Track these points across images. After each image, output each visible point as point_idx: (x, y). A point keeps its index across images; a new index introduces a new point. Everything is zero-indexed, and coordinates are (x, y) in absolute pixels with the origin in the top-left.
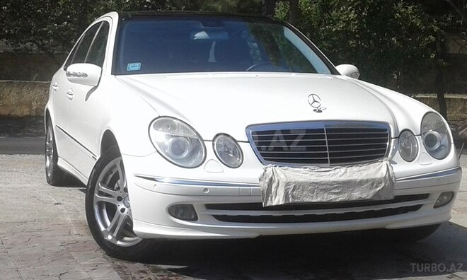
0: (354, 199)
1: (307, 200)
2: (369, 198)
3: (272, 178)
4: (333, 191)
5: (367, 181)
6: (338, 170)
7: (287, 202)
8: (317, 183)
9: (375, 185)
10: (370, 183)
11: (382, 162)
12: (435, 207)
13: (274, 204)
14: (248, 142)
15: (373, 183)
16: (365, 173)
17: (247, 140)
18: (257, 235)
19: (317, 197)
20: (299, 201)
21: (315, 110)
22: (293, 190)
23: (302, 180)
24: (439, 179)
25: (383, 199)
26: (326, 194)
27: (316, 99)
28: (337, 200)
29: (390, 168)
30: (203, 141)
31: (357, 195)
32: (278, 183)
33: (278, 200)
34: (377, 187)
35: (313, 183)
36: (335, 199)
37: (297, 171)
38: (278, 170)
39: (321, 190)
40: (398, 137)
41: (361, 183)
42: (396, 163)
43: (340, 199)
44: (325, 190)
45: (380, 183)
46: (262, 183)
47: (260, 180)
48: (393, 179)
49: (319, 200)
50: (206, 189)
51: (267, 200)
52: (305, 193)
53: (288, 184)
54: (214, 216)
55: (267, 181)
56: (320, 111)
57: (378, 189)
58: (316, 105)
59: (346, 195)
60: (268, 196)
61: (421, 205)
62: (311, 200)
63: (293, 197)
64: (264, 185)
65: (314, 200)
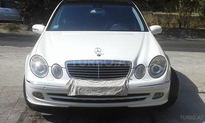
0: (107, 95)
1: (85, 94)
2: (114, 95)
3: (71, 84)
4: (98, 91)
5: (114, 87)
6: (102, 82)
7: (77, 95)
8: (90, 87)
9: (118, 89)
10: (115, 88)
11: (124, 79)
12: (153, 98)
13: (72, 95)
14: (65, 68)
15: (117, 88)
16: (114, 84)
17: (65, 67)
18: (69, 106)
19: (90, 93)
20: (82, 94)
21: (97, 55)
22: (80, 90)
23: (84, 86)
24: (152, 87)
25: (121, 95)
26: (94, 92)
27: (99, 50)
28: (99, 95)
29: (127, 82)
30: (48, 66)
31: (108, 93)
32: (74, 86)
33: (73, 93)
34: (118, 90)
35: (88, 87)
36: (98, 94)
37: (84, 82)
38: (76, 80)
39: (92, 90)
40: (136, 68)
41: (111, 88)
42: (132, 80)
43: (100, 95)
44: (94, 91)
45: (120, 89)
46: (67, 86)
47: (66, 85)
48: (128, 87)
49: (91, 94)
50: (45, 87)
51: (69, 93)
52: (85, 91)
53: (77, 87)
54: (51, 98)
55: (69, 85)
56: (100, 55)
57: (119, 91)
58: (98, 53)
59: (104, 93)
60: (69, 92)
61: (146, 98)
62: (87, 95)
63: (80, 93)
64: (67, 87)
65: (89, 95)
